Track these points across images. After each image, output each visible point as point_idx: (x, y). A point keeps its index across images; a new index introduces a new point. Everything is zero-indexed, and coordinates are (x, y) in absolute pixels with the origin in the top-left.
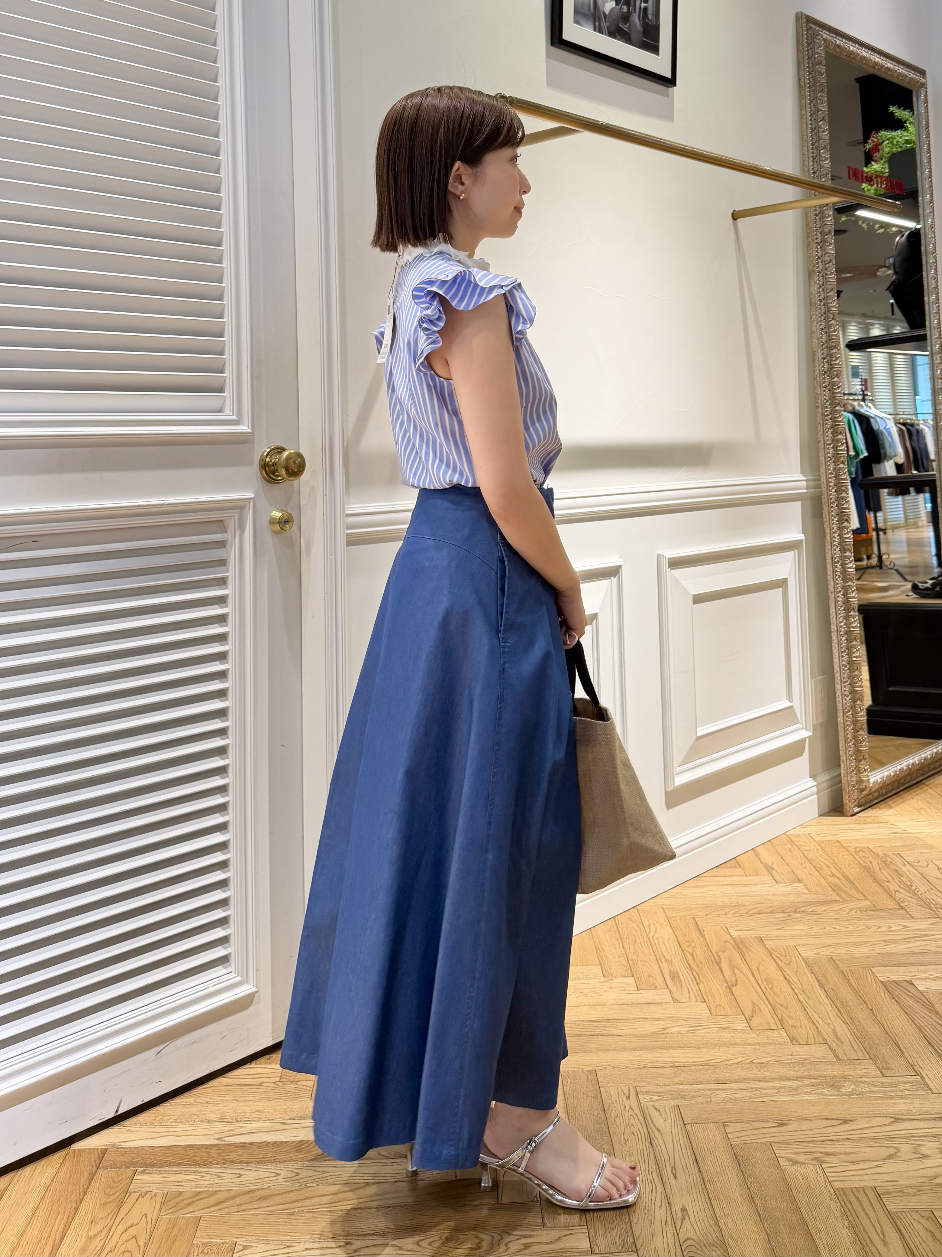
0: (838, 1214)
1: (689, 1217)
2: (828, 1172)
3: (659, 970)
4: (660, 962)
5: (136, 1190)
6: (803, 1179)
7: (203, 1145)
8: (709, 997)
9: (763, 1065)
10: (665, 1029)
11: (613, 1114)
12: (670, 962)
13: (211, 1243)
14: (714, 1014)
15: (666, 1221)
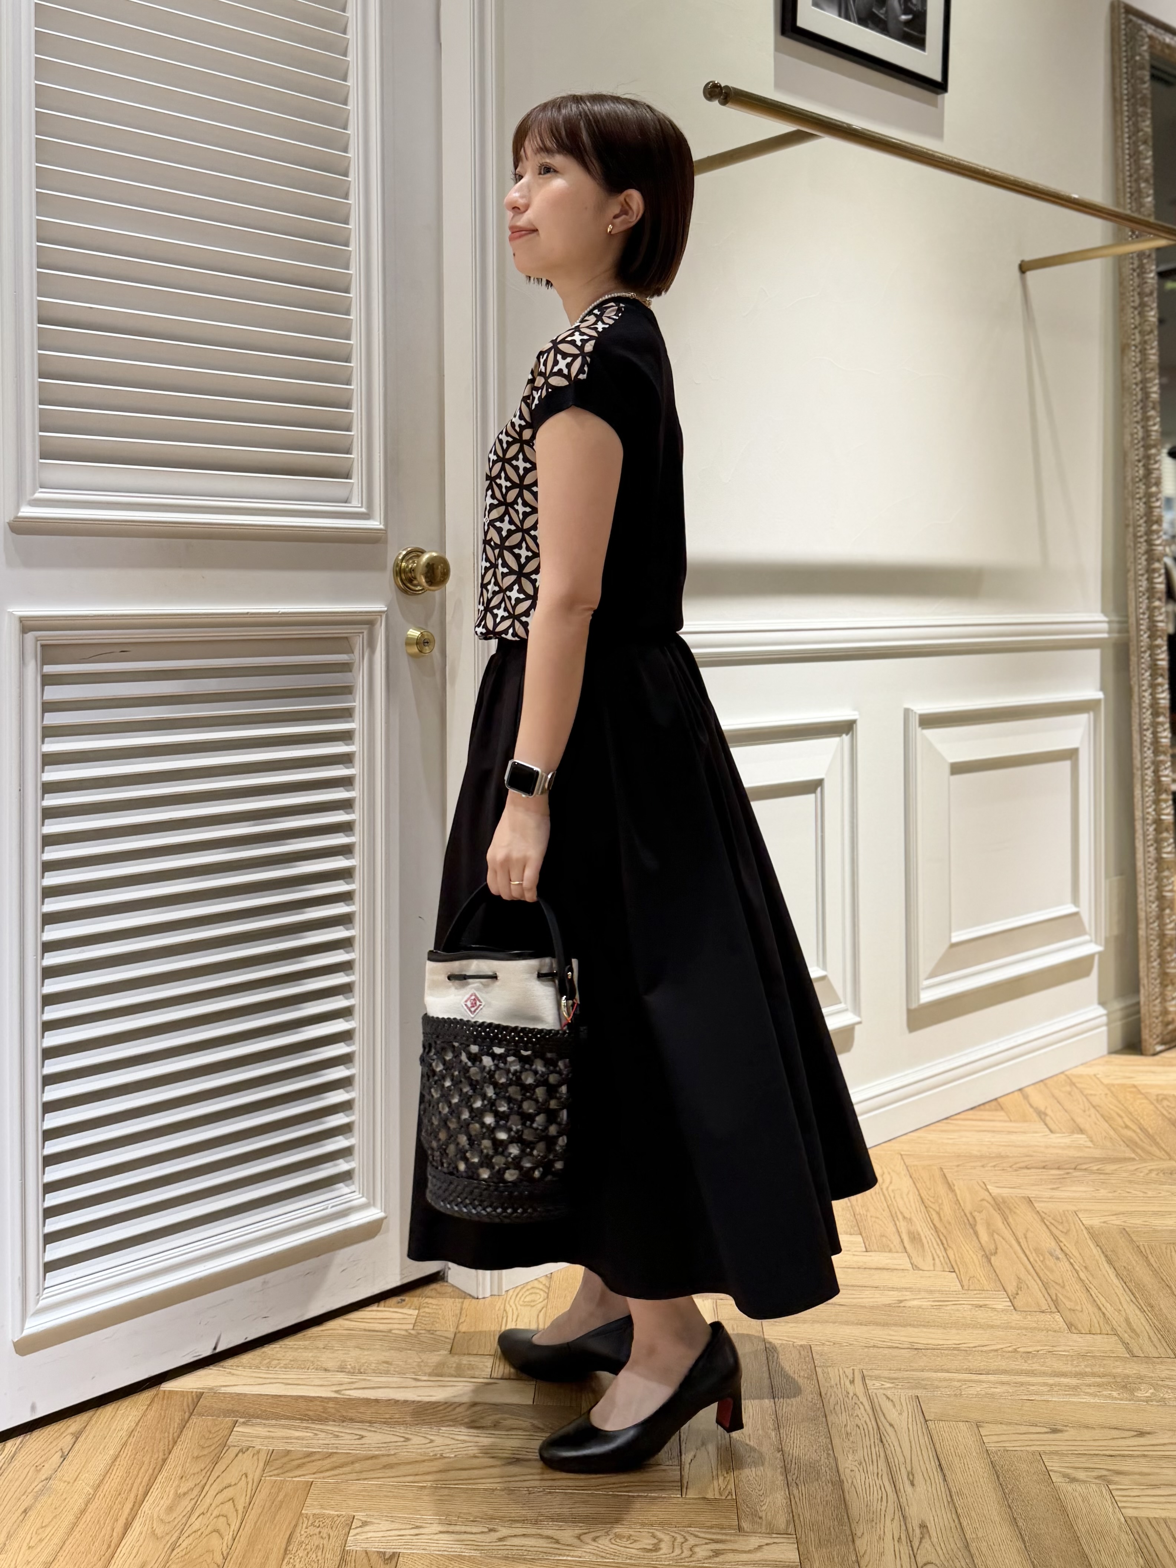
0: (1131, 1549)
1: (930, 1536)
2: (1117, 1496)
3: (894, 1229)
4: (896, 1219)
5: (236, 1444)
6: (1083, 1502)
7: (318, 1397)
8: (960, 1266)
9: (1031, 1355)
10: (901, 1301)
11: (832, 1401)
12: (909, 1221)
13: (323, 1515)
14: (966, 1287)
15: (900, 1538)
